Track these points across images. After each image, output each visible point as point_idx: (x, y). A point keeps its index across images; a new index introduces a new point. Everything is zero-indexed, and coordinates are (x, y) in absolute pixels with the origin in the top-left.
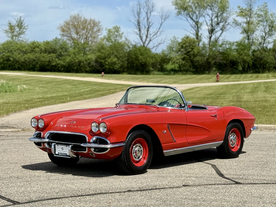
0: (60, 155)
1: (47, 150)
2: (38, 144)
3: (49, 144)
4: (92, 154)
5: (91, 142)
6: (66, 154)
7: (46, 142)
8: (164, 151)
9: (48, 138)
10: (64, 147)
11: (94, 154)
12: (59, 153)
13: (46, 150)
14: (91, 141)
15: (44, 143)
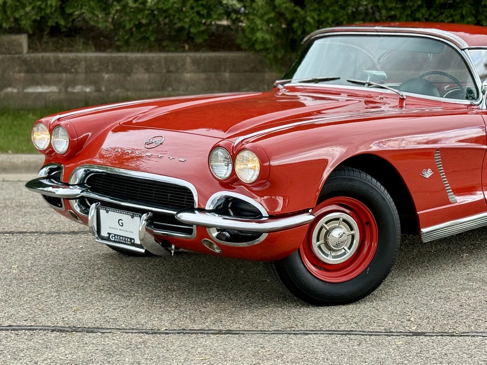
0: (114, 241)
1: (78, 217)
2: (54, 201)
3: (83, 201)
4: (211, 244)
5: (207, 208)
6: (131, 239)
7: (74, 198)
8: (424, 230)
9: (81, 184)
10: (126, 217)
11: (215, 246)
12: (109, 234)
13: (76, 217)
14: (209, 206)
15: (68, 198)
